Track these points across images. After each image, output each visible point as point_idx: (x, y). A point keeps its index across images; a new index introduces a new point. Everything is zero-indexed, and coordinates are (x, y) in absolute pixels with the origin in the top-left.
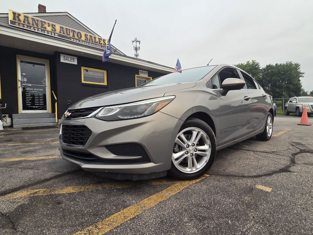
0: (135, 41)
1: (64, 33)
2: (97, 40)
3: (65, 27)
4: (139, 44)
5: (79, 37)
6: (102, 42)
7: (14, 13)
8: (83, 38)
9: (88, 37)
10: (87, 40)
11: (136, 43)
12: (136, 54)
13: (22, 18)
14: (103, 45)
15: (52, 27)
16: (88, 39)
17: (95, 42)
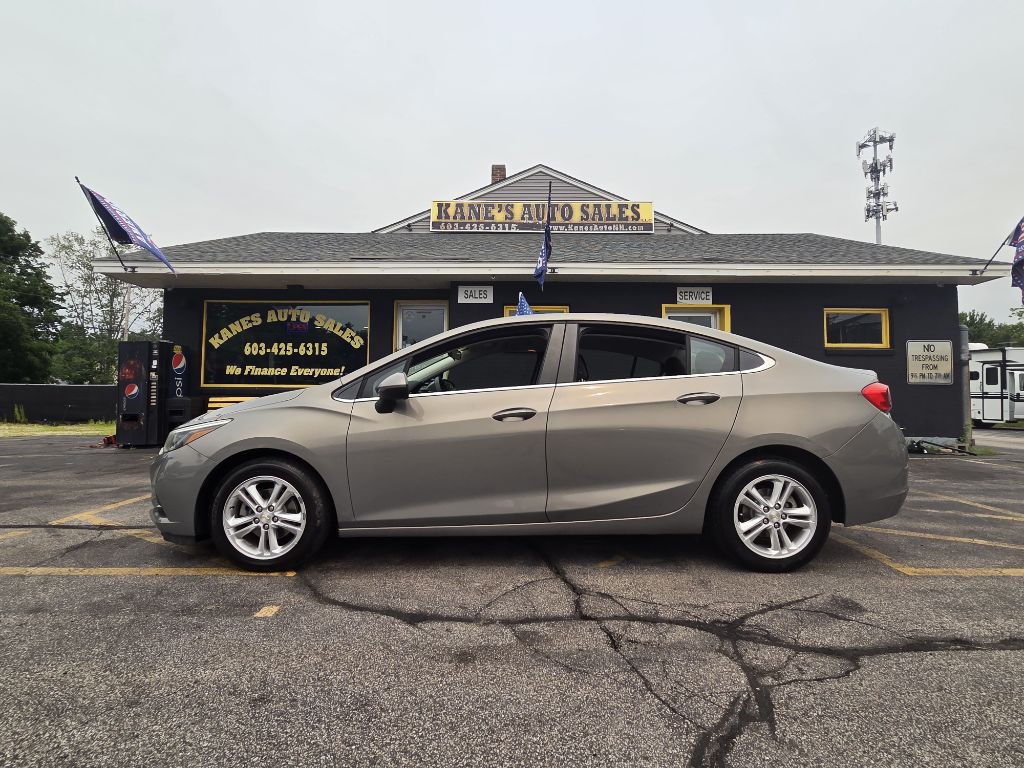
0: (871, 144)
1: (530, 218)
2: (615, 211)
3: (533, 203)
4: (891, 147)
5: (566, 216)
6: (629, 213)
7: (440, 205)
8: (577, 217)
9: (591, 211)
10: (588, 218)
11: (875, 146)
12: (873, 189)
13: (451, 211)
14: (630, 221)
15: (507, 210)
16: (587, 215)
17: (608, 218)
